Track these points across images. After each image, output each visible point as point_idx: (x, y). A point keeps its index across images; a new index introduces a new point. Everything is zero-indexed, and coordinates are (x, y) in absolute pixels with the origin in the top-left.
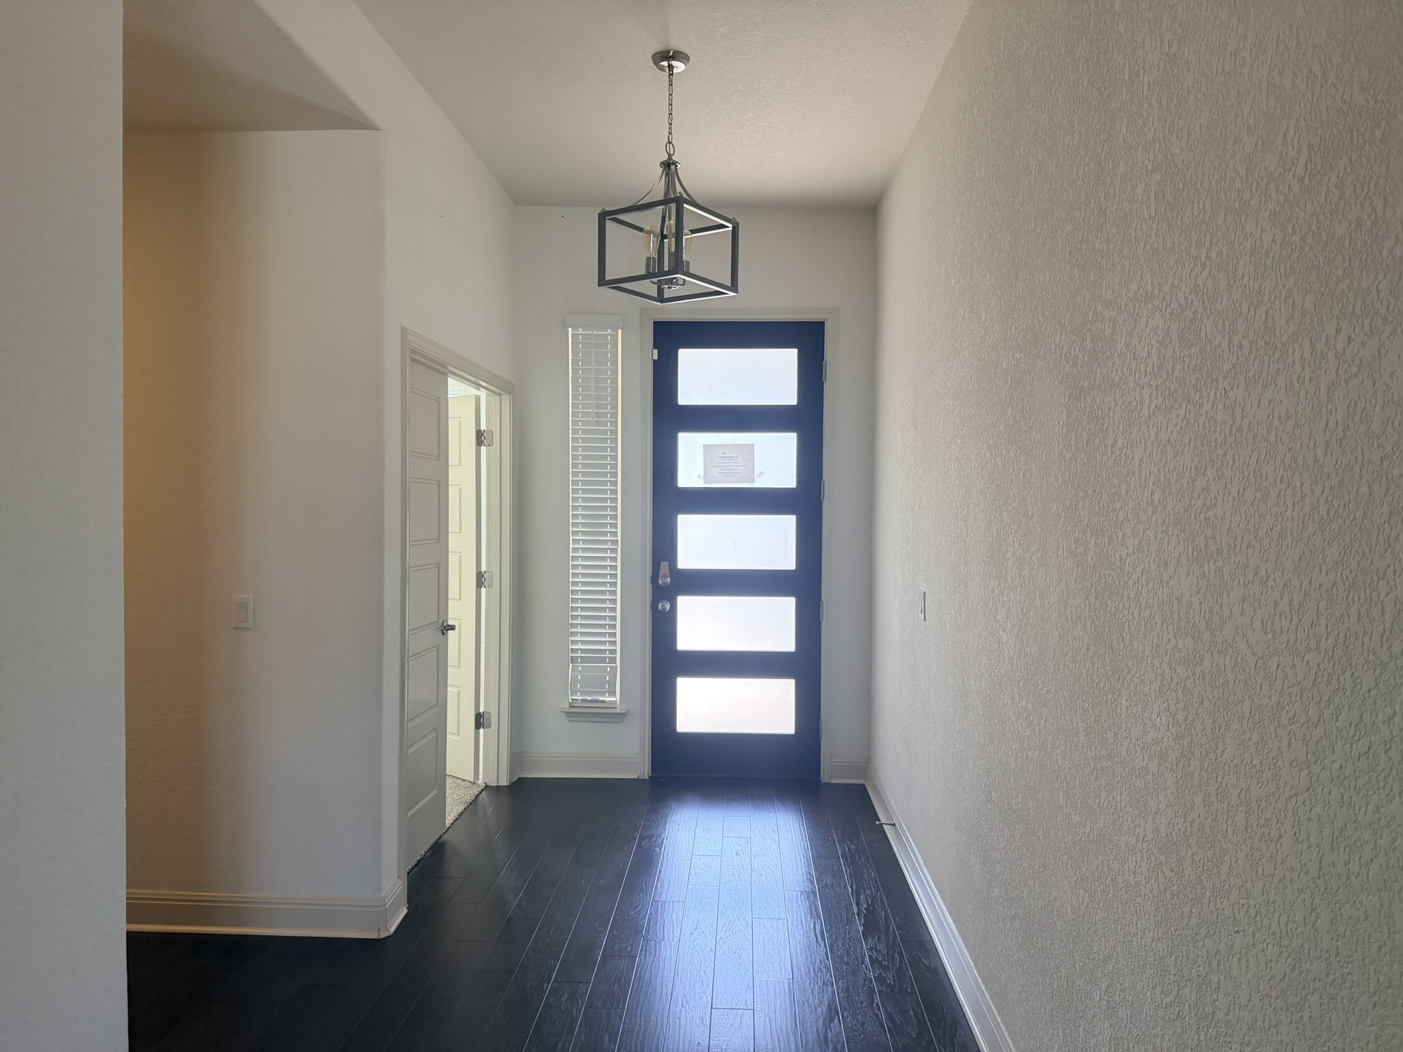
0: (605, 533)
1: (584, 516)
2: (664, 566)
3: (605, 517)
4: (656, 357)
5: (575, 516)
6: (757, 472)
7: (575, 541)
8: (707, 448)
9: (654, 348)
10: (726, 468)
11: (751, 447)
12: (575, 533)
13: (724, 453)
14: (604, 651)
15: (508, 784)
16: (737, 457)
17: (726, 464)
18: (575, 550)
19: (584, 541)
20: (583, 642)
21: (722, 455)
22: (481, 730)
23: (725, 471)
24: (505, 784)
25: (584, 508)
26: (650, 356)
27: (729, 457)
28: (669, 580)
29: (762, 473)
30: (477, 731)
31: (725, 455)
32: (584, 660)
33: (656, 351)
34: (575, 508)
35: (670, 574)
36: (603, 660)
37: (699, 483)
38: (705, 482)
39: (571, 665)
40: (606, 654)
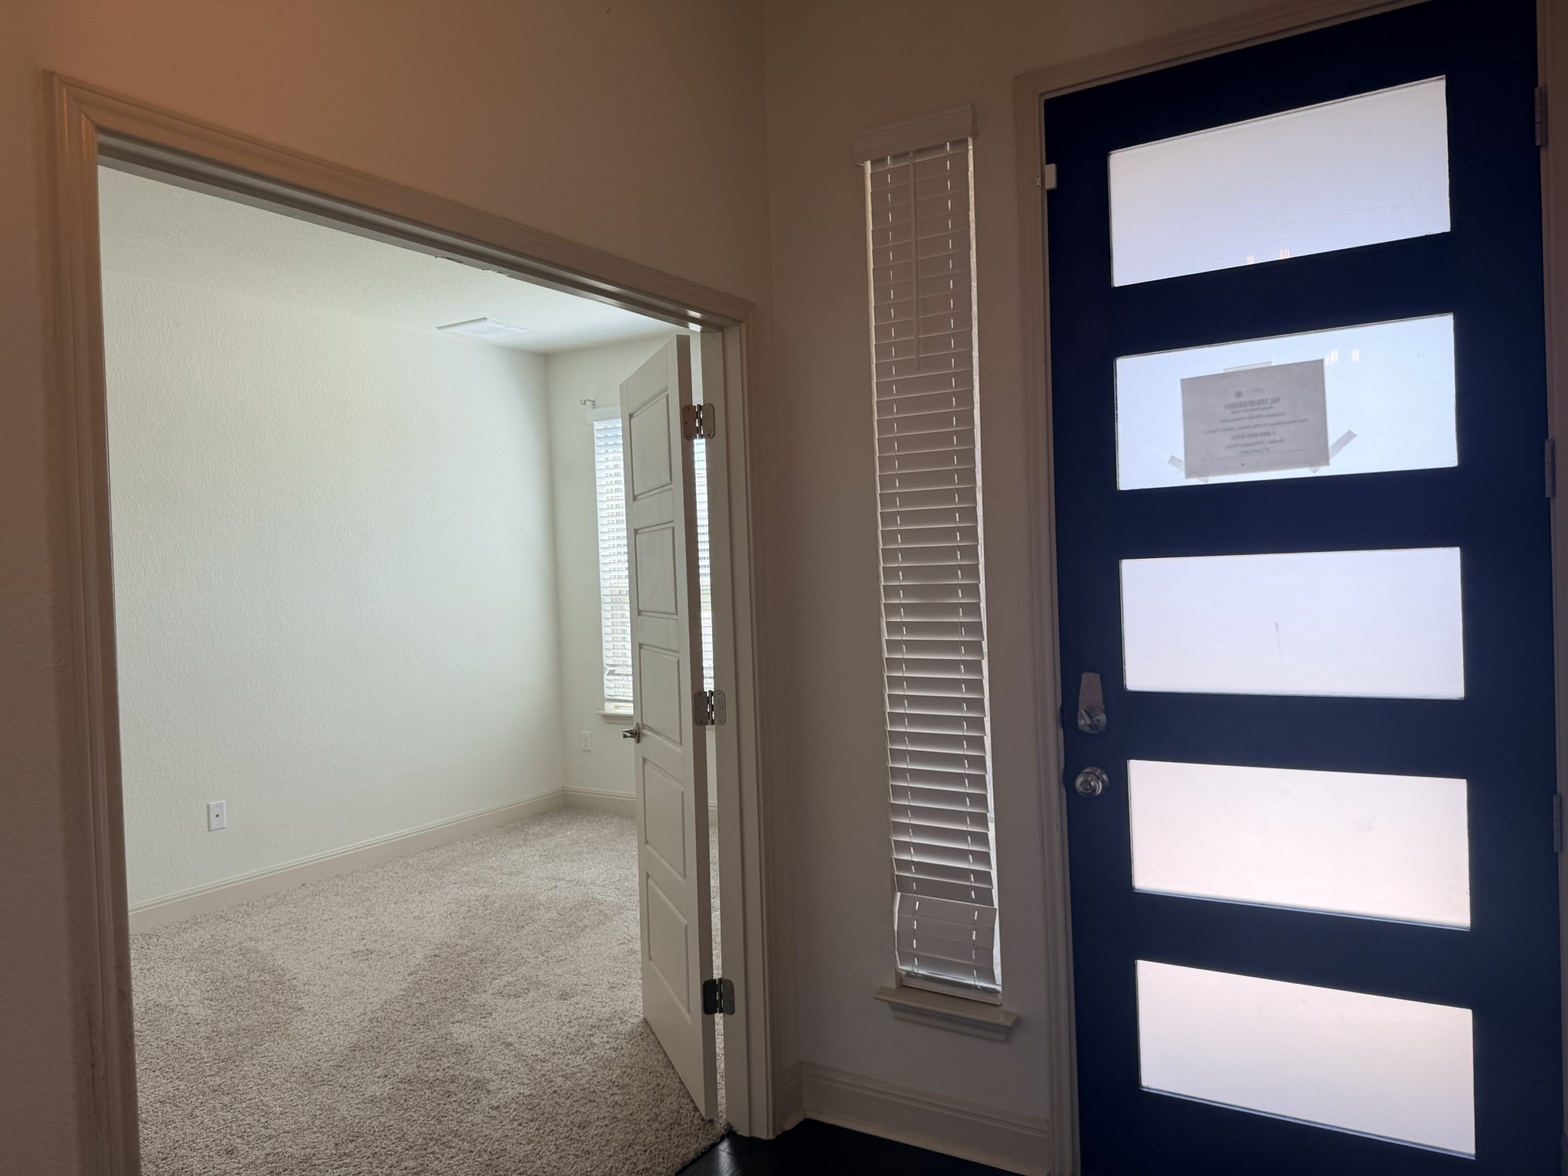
0: (952, 609)
1: (908, 572)
2: (1090, 685)
3: (951, 571)
4: (1051, 183)
5: (890, 573)
6: (1333, 438)
7: (893, 627)
8: (1192, 387)
9: (1048, 162)
10: (1245, 432)
11: (1316, 368)
12: (892, 609)
13: (1238, 395)
14: (963, 873)
15: (771, 1137)
16: (1277, 400)
17: (1247, 422)
18: (893, 646)
19: (912, 627)
20: (921, 849)
21: (1234, 400)
22: (719, 1018)
23: (1241, 441)
24: (764, 1137)
25: (908, 554)
26: (1039, 183)
27: (1252, 403)
28: (1103, 718)
29: (1349, 436)
30: (710, 1016)
31: (1244, 399)
32: (925, 887)
33: (1051, 170)
34: (889, 555)
35: (1105, 703)
36: (962, 893)
37: (1176, 478)
38: (1188, 475)
39: (899, 894)
40: (969, 879)
